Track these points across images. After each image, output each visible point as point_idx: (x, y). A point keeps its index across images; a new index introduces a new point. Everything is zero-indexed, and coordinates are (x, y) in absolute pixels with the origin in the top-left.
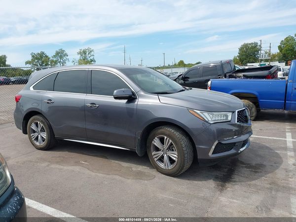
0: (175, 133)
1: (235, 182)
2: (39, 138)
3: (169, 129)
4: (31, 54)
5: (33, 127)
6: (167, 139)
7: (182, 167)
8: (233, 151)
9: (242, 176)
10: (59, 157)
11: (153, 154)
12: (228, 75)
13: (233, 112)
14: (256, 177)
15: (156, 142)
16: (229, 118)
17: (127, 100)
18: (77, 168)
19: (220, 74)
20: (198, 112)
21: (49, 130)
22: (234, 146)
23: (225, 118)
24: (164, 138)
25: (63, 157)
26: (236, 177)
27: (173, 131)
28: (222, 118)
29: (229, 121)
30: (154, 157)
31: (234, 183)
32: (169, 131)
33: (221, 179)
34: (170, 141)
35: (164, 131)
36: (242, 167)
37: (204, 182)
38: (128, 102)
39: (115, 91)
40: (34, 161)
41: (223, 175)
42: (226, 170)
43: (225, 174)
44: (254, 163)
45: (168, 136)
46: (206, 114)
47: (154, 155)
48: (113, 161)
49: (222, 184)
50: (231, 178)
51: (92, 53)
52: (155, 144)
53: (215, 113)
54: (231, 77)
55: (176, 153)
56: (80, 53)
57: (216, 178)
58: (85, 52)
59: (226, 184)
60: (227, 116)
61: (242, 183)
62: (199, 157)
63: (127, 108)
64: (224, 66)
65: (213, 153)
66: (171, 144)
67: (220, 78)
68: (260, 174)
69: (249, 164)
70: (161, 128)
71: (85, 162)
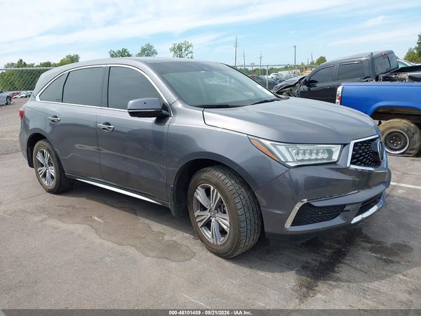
0: (226, 181)
1: (338, 280)
2: (47, 174)
3: (217, 173)
4: (110, 52)
5: (39, 157)
6: (214, 191)
7: (236, 243)
8: (338, 221)
9: (356, 269)
10: (69, 206)
11: (196, 214)
12: (381, 77)
13: (345, 145)
14: (384, 273)
15: (200, 195)
16: (335, 157)
17: (155, 118)
18: (80, 229)
19: (368, 75)
20: (268, 143)
21: (57, 164)
22: (342, 211)
23: (326, 156)
24: (210, 189)
25: (74, 207)
26: (344, 271)
27: (224, 177)
28: (320, 156)
29: (334, 163)
30: (198, 220)
31: (334, 283)
32: (217, 177)
33: (312, 271)
34: (219, 195)
35: (210, 176)
36: (363, 248)
37: (277, 275)
38: (157, 122)
39: (131, 102)
40: (29, 211)
41: (321, 263)
42: (329, 252)
43: (324, 260)
44: (389, 241)
45: (216, 186)
46: (282, 148)
47: (198, 216)
48: (142, 220)
49: (309, 283)
50: (334, 271)
51: (190, 49)
52: (198, 197)
53: (302, 147)
54: (385, 79)
55: (228, 218)
56: (173, 50)
57: (304, 268)
58: (180, 48)
59: (319, 283)
60: (330, 152)
61: (352, 285)
62: (267, 229)
63: (154, 133)
64: (376, 62)
65: (293, 224)
66: (221, 201)
67: (367, 81)
68: (395, 267)
69: (379, 243)
70: (206, 171)
71: (99, 218)
